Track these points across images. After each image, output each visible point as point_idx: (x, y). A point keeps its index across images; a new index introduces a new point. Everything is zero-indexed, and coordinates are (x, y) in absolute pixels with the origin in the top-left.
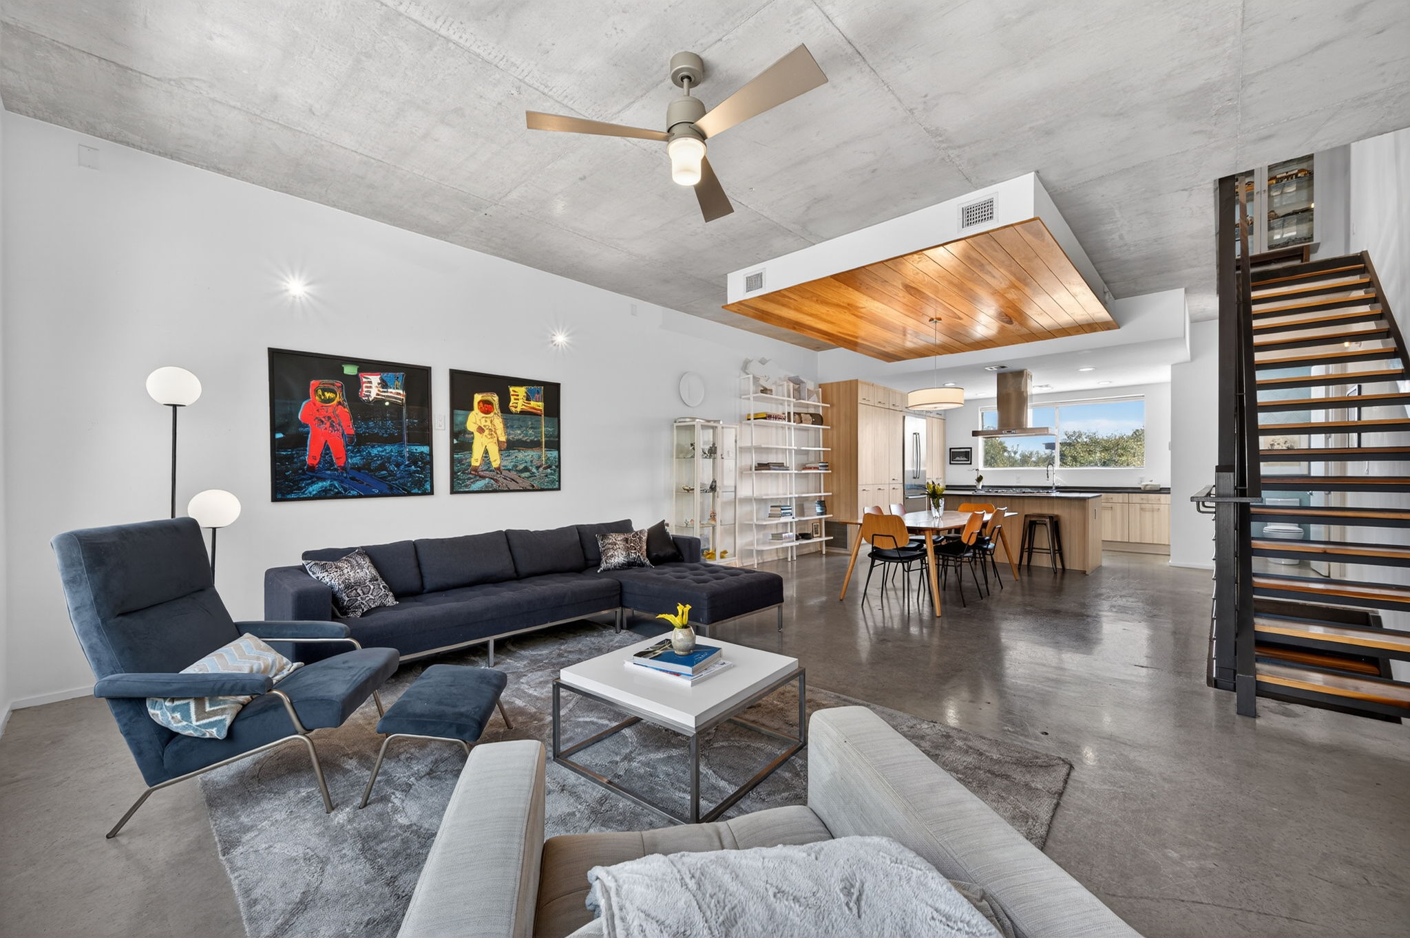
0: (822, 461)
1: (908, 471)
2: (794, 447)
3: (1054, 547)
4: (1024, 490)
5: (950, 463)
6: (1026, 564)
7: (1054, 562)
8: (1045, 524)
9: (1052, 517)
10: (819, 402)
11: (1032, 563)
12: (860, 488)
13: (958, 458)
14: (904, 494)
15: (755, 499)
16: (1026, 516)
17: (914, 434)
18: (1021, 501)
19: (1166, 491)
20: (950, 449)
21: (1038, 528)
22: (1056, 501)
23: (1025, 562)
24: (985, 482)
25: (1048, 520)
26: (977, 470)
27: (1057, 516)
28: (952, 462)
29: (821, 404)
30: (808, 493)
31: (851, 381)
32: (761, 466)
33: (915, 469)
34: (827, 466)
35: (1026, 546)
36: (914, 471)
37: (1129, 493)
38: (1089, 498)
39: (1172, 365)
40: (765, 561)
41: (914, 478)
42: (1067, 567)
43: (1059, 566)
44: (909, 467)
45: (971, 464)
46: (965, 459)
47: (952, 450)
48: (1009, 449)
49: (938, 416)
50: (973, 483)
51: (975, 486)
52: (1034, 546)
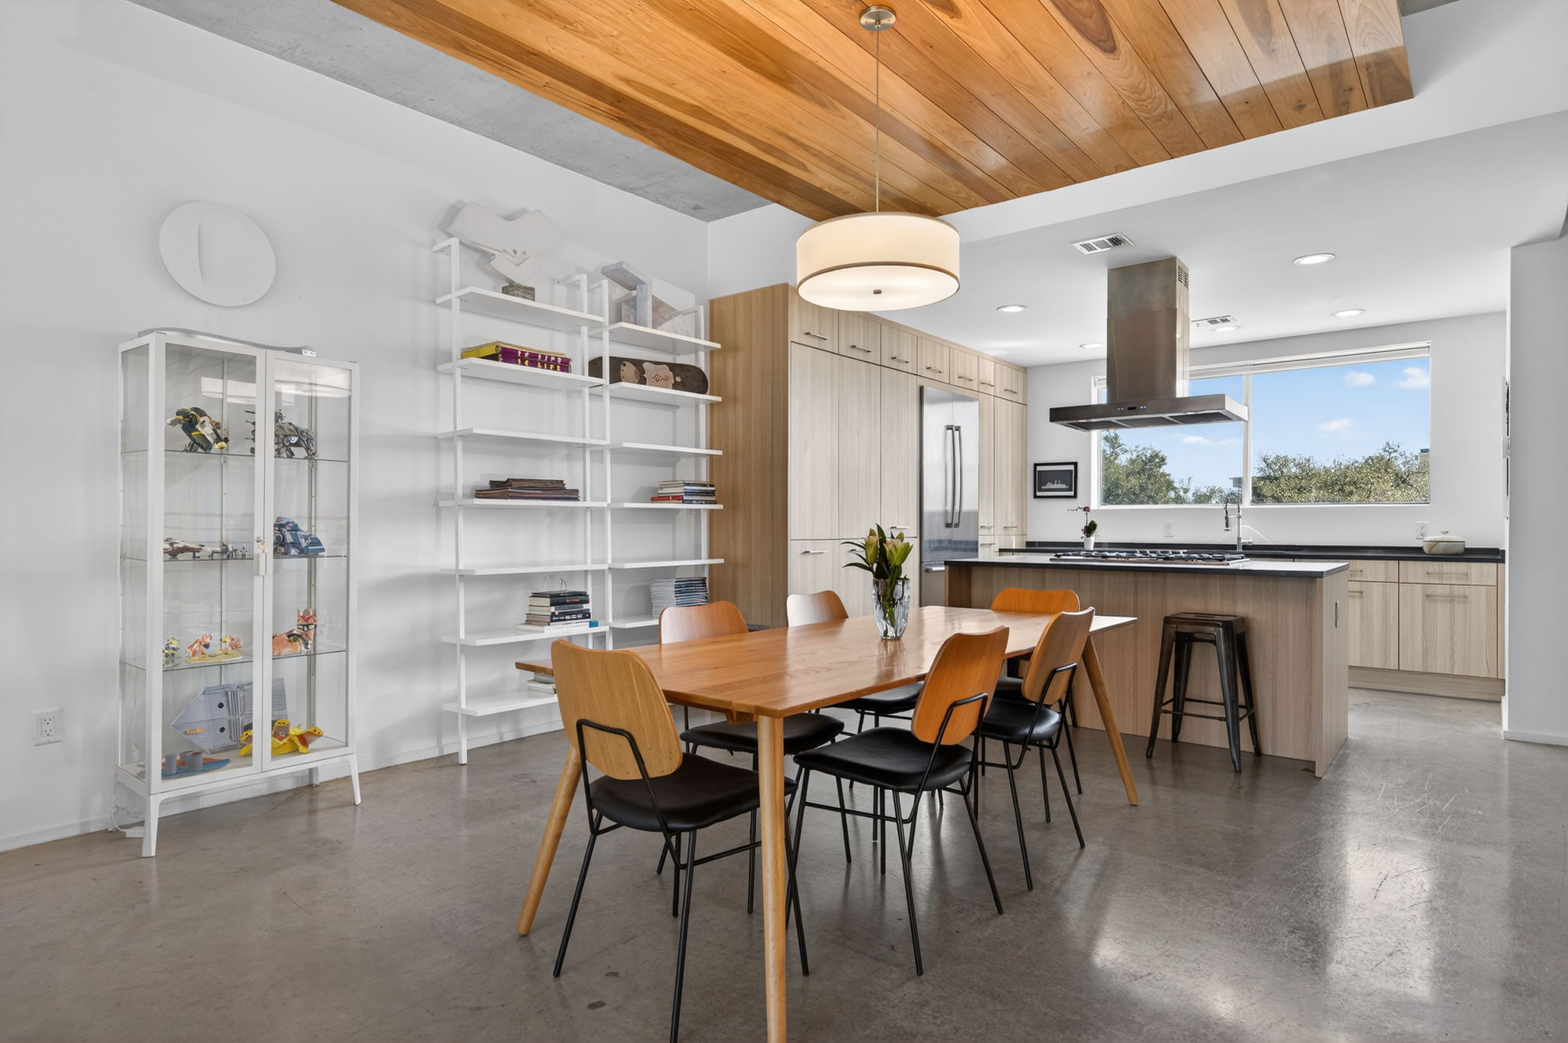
0: (704, 478)
1: (932, 514)
2: (607, 442)
3: (1235, 700)
4: (1170, 554)
5: (1036, 497)
6: (1169, 737)
7: (1234, 736)
8: (1214, 642)
9: (1230, 623)
10: (697, 336)
11: (1185, 736)
12: (794, 549)
13: (1049, 486)
14: (921, 562)
15: (461, 576)
16: (1167, 620)
17: (949, 428)
18: (1159, 578)
19: (1494, 555)
20: (1036, 465)
21: (1197, 649)
22: (1240, 582)
23: (1165, 732)
24: (1102, 535)
25: (1219, 632)
26: (1086, 509)
27: (1243, 621)
28: (1038, 494)
29: (703, 342)
30: (674, 558)
31: (773, 288)
32: (500, 488)
33: (949, 508)
34: (712, 493)
35: (1169, 695)
36: (946, 512)
37: (1399, 559)
38: (1320, 575)
39: (1512, 248)
40: (526, 734)
41: (948, 525)
42: (1267, 750)
43: (1246, 745)
44: (935, 503)
45: (1075, 496)
46: (1064, 486)
47: (1039, 468)
48: (1176, 485)
49: (1009, 396)
50: (1077, 536)
51: (1081, 545)
52: (1188, 695)
